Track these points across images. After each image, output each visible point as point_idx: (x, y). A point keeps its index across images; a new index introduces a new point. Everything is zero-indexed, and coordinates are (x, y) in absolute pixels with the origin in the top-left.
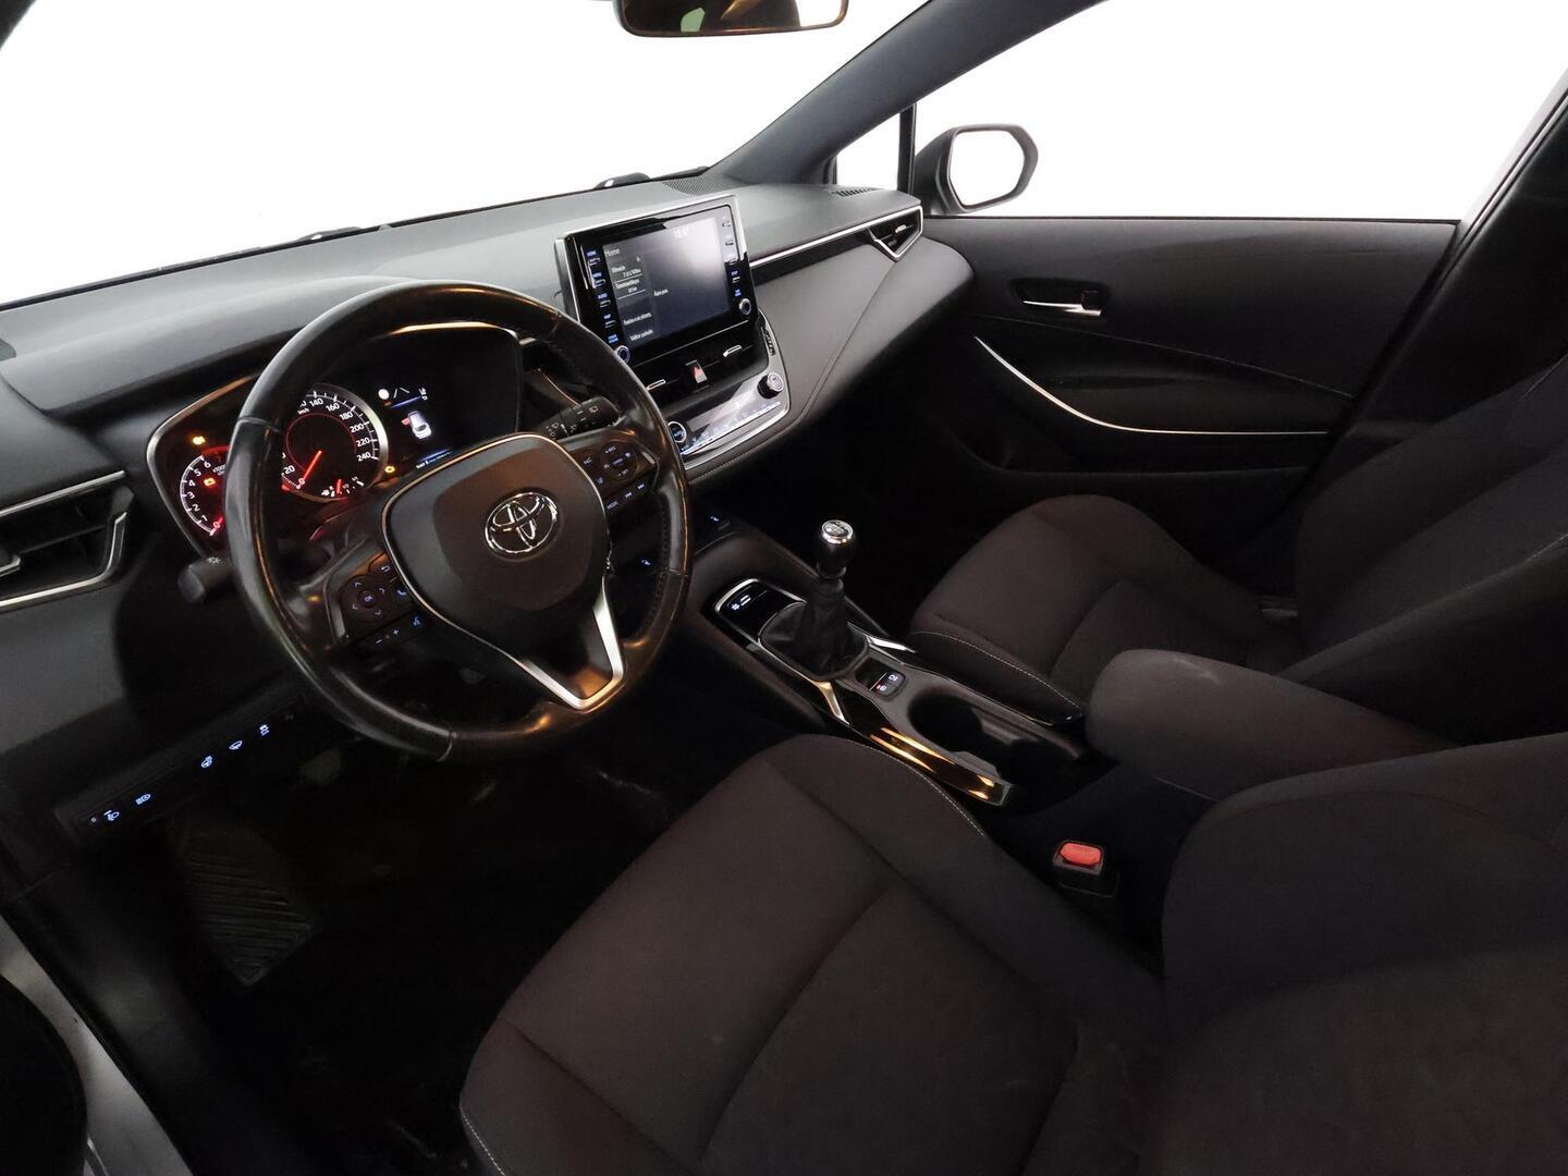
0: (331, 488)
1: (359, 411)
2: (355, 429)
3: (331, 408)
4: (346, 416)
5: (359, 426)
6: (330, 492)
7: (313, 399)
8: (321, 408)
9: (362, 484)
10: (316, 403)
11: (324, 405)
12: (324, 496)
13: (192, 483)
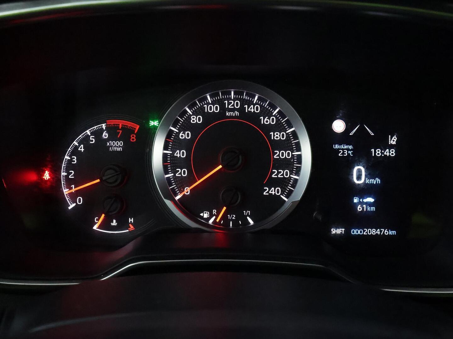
0: (215, 212)
1: (295, 135)
2: (279, 154)
3: (265, 121)
4: (277, 136)
5: (286, 154)
6: (211, 216)
7: (250, 103)
8: (255, 117)
9: (251, 222)
10: (252, 109)
11: (259, 115)
12: (202, 217)
13: (82, 149)
